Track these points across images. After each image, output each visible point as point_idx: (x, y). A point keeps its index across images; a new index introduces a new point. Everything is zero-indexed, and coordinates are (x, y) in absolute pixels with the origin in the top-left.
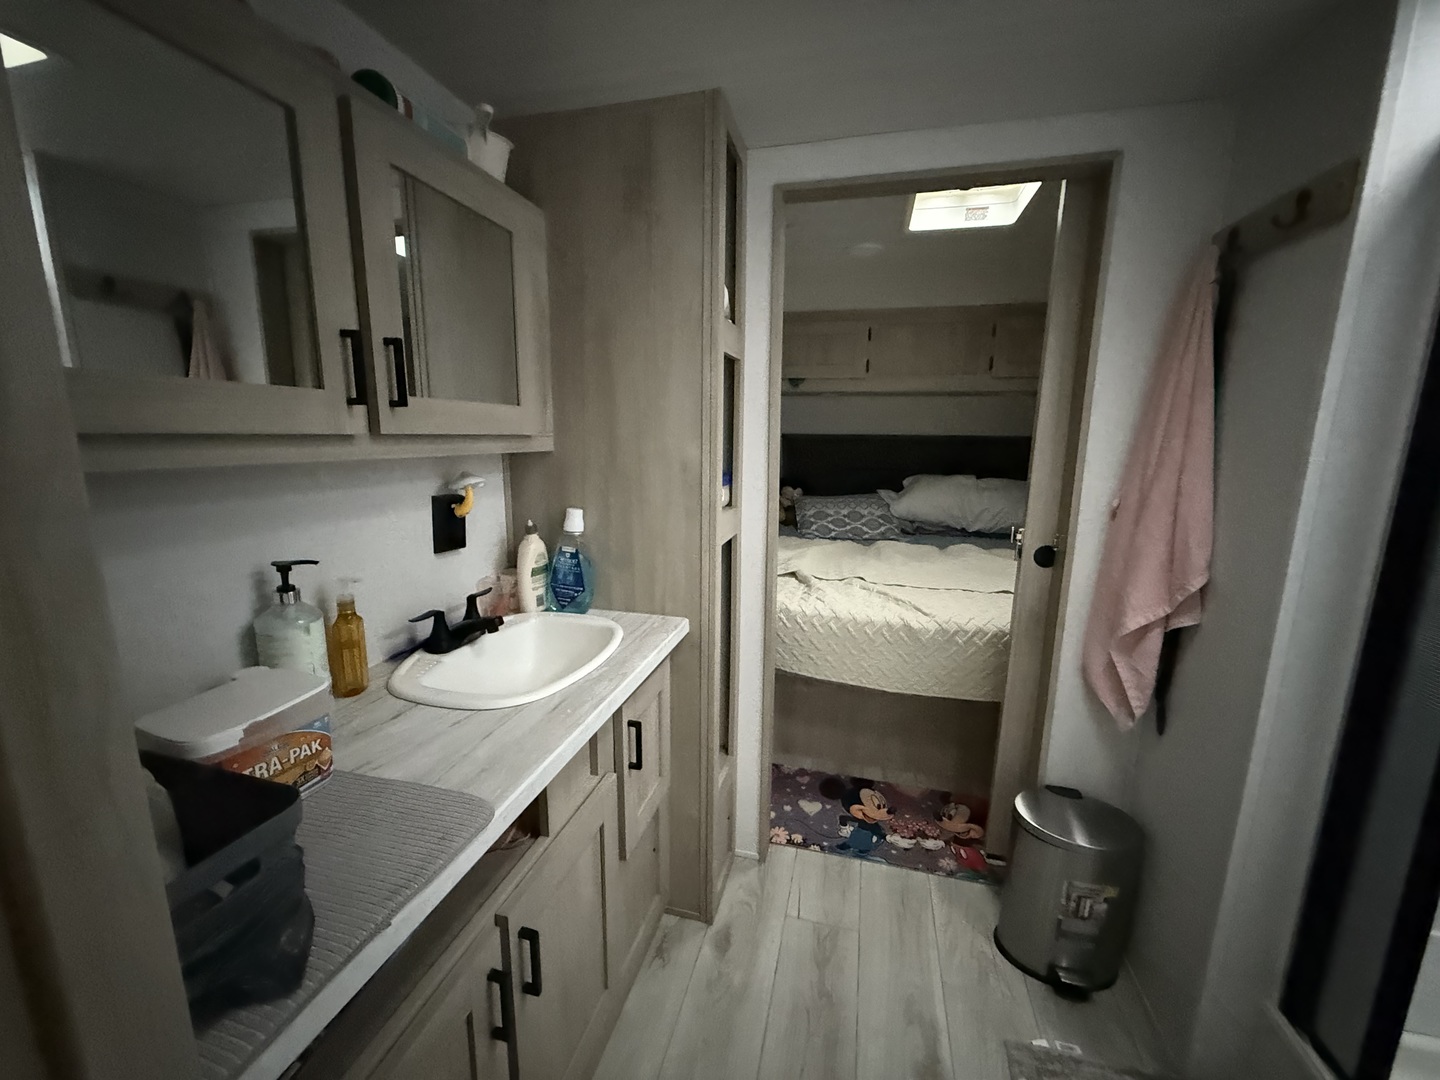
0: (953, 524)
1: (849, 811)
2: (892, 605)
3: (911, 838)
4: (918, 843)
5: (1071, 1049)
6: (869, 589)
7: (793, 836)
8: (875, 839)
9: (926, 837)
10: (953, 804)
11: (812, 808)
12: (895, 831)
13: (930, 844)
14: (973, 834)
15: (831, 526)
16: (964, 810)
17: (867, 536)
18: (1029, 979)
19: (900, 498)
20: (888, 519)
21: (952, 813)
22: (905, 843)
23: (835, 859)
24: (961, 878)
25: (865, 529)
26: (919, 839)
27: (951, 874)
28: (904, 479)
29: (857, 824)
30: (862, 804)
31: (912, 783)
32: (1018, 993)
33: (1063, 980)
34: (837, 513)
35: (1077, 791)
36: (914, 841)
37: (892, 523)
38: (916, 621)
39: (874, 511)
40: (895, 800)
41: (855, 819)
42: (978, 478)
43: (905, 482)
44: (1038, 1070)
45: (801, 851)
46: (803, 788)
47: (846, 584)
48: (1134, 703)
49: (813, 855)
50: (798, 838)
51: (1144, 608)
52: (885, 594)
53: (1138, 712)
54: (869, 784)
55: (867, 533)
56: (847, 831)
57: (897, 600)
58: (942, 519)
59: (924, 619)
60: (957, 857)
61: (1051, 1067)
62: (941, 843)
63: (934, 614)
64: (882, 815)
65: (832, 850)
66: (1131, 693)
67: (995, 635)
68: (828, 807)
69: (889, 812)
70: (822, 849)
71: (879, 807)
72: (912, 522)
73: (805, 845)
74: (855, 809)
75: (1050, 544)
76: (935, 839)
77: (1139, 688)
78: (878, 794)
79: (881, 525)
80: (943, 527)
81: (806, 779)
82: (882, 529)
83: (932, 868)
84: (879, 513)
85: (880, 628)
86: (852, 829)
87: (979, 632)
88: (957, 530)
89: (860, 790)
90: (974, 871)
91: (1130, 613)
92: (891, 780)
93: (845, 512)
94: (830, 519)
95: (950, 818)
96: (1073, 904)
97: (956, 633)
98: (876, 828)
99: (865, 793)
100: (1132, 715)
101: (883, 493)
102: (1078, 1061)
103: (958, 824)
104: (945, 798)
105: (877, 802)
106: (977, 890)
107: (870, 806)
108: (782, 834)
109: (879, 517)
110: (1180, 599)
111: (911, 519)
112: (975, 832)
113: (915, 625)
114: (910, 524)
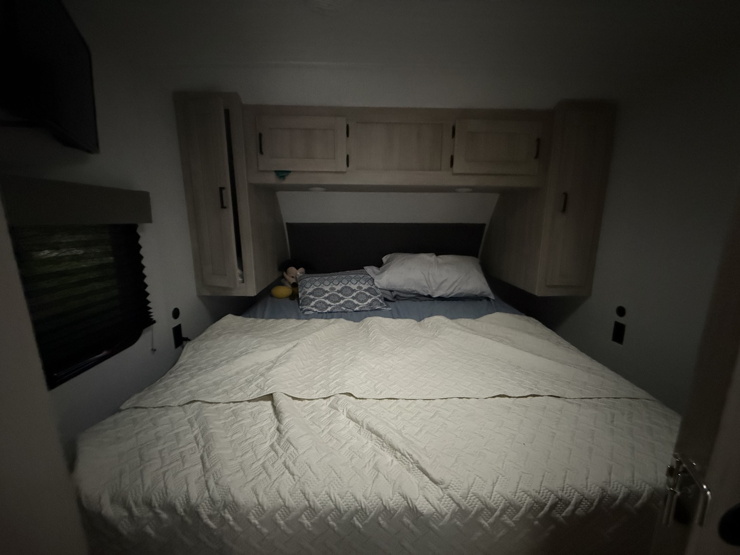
0: (422, 292)
15: (328, 302)
17: (357, 309)
19: (382, 272)
20: (373, 291)
25: (356, 302)
28: (383, 256)
34: (332, 289)
39: (361, 285)
42: (437, 255)
43: (384, 259)
55: (357, 305)
58: (413, 288)
72: (391, 291)
80: (415, 294)
82: (370, 301)
84: (365, 287)
88: (424, 296)
93: (339, 288)
94: (327, 295)
101: (369, 270)
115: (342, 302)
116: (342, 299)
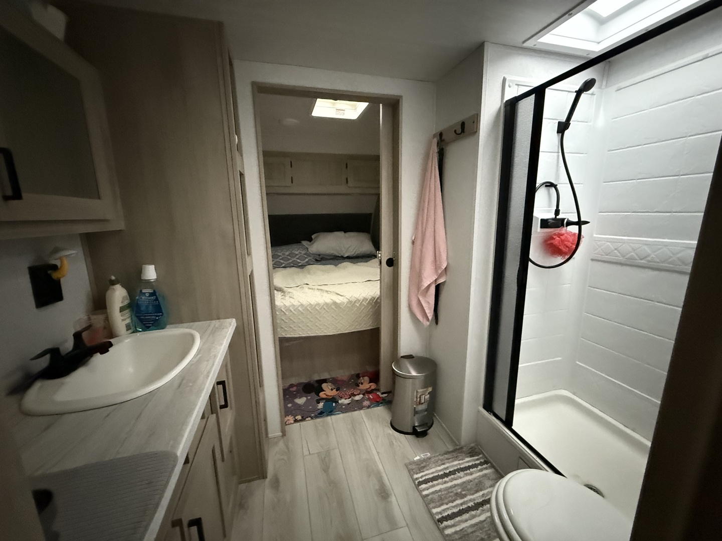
0: (337, 254)
1: (319, 396)
2: (325, 294)
3: (349, 398)
4: (352, 399)
5: (426, 455)
6: (313, 289)
7: (296, 418)
8: (334, 404)
9: (355, 395)
10: (361, 378)
11: (301, 401)
12: (342, 398)
13: (357, 398)
14: (373, 387)
15: (282, 261)
16: (367, 378)
17: (300, 264)
18: (406, 436)
19: (313, 243)
20: (308, 255)
21: (362, 381)
22: (347, 401)
23: (319, 420)
24: (373, 407)
25: (298, 261)
26: (352, 397)
27: (369, 407)
28: (312, 235)
29: (324, 401)
30: (324, 391)
31: (343, 374)
32: (404, 442)
33: (419, 431)
34: (284, 254)
35: (411, 355)
36: (350, 399)
37: (310, 256)
38: (338, 299)
39: (301, 252)
40: (338, 384)
41: (323, 399)
42: (345, 232)
43: (313, 237)
44: (418, 468)
45: (302, 423)
46: (295, 393)
47: (300, 288)
48: (428, 315)
49: (309, 423)
50: (299, 417)
51: (429, 278)
52: (321, 290)
53: (430, 318)
54: (325, 381)
55: (300, 263)
56: (321, 405)
57: (327, 291)
58: (332, 252)
59: (341, 298)
60: (369, 399)
61: (422, 465)
62: (361, 396)
63: (345, 295)
64: (334, 393)
65: (316, 417)
66: (427, 311)
67: (371, 300)
68: (309, 398)
69: (337, 390)
70: (312, 418)
71: (332, 390)
72: (319, 255)
73: (303, 419)
74: (322, 395)
75: (391, 257)
76: (359, 395)
77: (429, 308)
78: (330, 384)
79: (306, 258)
80: (334, 256)
81: (294, 389)
82: (307, 260)
83: (361, 408)
84: (303, 252)
85: (323, 305)
86: (323, 403)
87: (365, 299)
88: (339, 256)
89: (321, 385)
90: (378, 402)
91: (424, 280)
92: (334, 376)
93: (287, 253)
94: (281, 258)
95: (362, 384)
96: (419, 399)
97: (355, 302)
98: (334, 400)
99: (324, 386)
100: (428, 320)
101: (305, 243)
102: (430, 458)
103: (366, 385)
104: (358, 376)
105: (330, 388)
106: (380, 411)
107: (328, 390)
108: (291, 419)
109: (304, 254)
110: (440, 272)
111: (318, 253)
112: (373, 386)
113: (338, 301)
114: (318, 256)
115: (290, 261)
116: (290, 259)
